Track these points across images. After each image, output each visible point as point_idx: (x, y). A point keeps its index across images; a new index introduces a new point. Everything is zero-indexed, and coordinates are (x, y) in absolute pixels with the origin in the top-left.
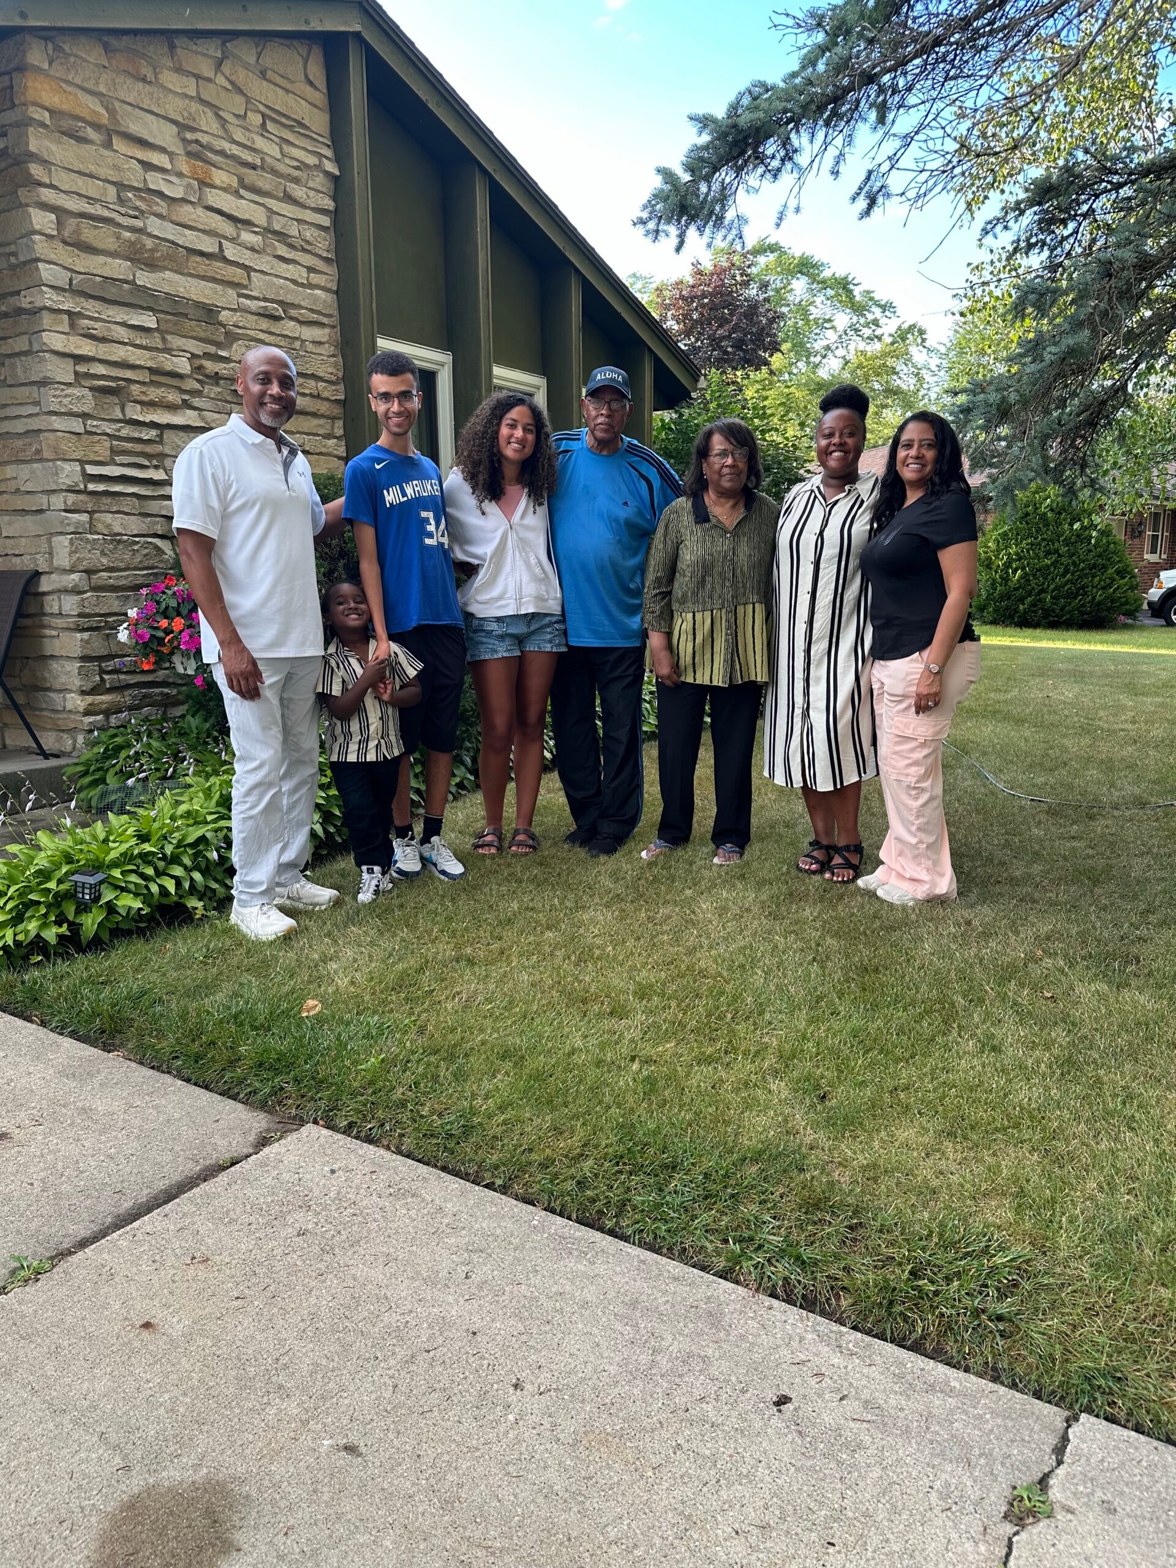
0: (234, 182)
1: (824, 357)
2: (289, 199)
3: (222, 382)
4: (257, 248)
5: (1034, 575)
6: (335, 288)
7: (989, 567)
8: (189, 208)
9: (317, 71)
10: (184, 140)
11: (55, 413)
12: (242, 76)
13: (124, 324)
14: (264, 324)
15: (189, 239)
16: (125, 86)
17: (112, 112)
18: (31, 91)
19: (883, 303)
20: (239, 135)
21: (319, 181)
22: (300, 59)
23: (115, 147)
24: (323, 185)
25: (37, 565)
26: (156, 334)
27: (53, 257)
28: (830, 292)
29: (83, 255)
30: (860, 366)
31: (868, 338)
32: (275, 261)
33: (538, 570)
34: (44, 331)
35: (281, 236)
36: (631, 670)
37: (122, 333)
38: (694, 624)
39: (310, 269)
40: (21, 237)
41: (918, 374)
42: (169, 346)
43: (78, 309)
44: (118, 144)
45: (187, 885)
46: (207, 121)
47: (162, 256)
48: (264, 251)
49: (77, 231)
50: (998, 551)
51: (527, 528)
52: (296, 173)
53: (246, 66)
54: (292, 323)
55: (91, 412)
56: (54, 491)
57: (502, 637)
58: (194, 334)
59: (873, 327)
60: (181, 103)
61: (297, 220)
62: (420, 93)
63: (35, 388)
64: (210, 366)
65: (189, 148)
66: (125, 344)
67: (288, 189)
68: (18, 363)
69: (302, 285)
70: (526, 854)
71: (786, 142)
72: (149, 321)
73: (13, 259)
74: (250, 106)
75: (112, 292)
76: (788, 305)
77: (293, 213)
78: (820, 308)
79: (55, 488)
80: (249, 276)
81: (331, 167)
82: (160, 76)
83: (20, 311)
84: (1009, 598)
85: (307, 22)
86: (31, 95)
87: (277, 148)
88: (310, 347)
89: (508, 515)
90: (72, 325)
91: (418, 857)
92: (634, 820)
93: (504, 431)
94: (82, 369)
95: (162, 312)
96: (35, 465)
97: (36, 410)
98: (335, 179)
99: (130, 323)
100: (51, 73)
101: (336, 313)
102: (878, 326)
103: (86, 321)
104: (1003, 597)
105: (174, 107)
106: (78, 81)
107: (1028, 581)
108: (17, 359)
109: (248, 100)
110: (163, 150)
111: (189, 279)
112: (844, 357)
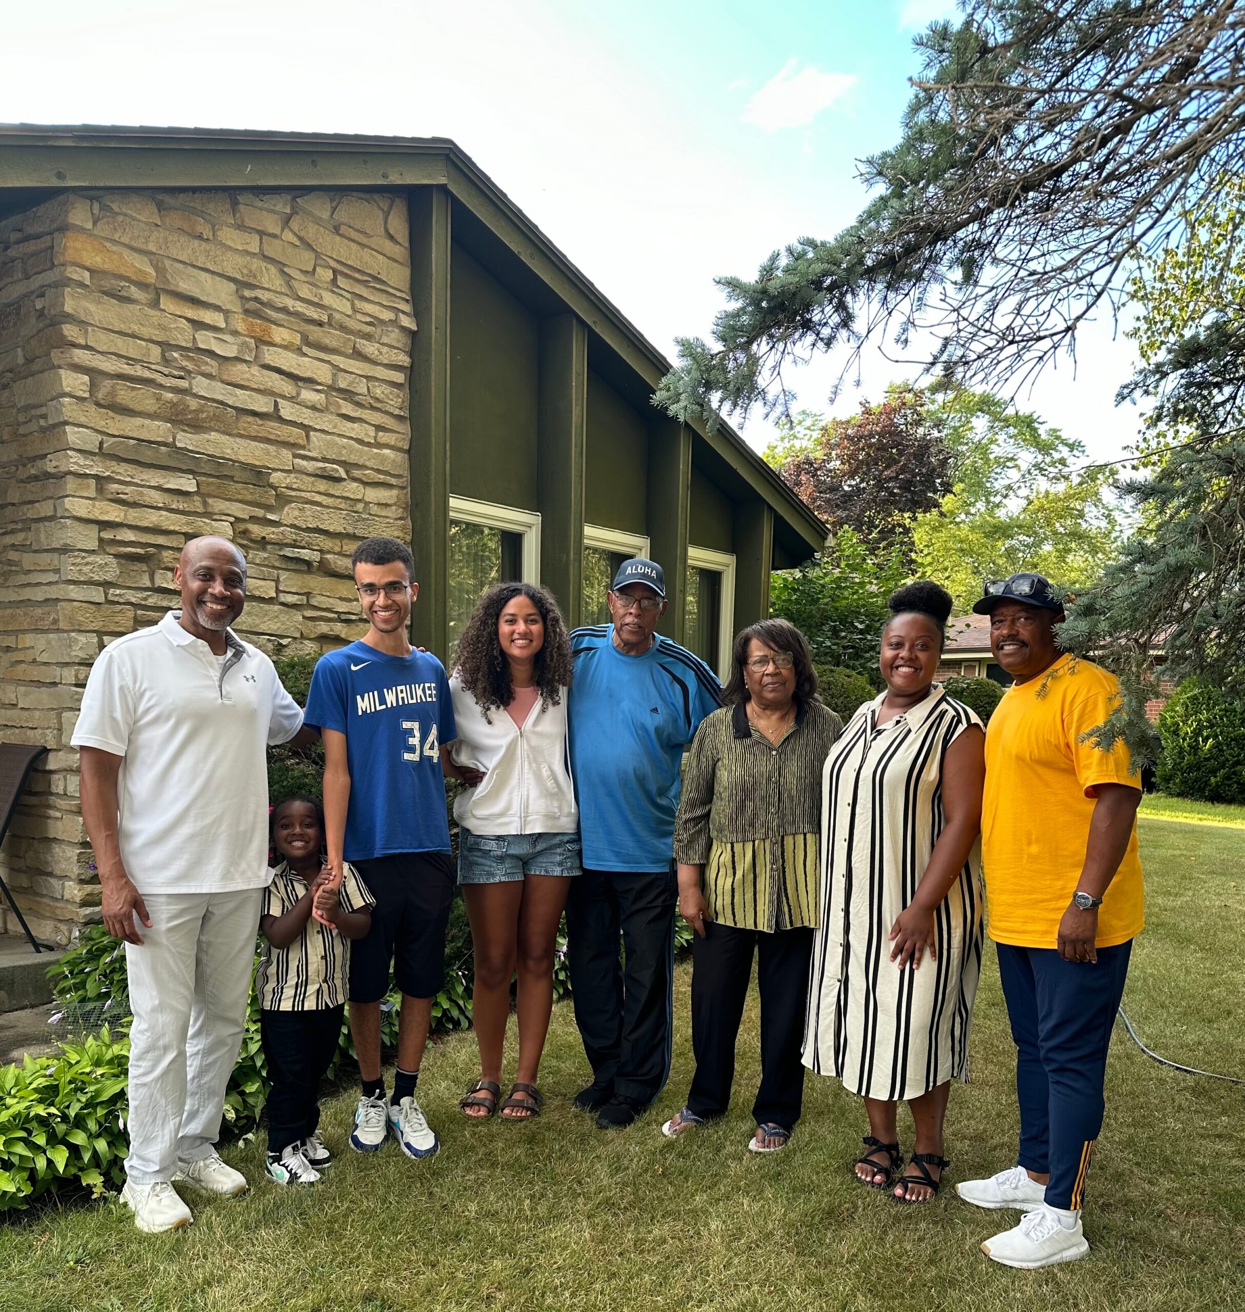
0: (297, 340)
1: (1006, 496)
2: (358, 355)
3: (269, 547)
4: (319, 406)
5: (1228, 745)
6: (406, 447)
7: (1176, 733)
8: (243, 367)
9: (398, 225)
10: (242, 298)
11: (74, 582)
12: (311, 232)
13: (159, 488)
14: (322, 486)
15: (241, 398)
16: (178, 244)
17: (160, 271)
18: (70, 251)
19: (1071, 442)
20: (305, 292)
21: (394, 336)
22: (381, 215)
23: (162, 307)
24: (399, 341)
25: (46, 741)
26: (196, 498)
27: (83, 420)
28: (1012, 430)
29: (118, 417)
30: (1041, 509)
31: (1054, 478)
32: (338, 420)
33: (550, 784)
34: (67, 496)
35: (348, 394)
36: (659, 901)
37: (157, 498)
38: (733, 856)
39: (379, 428)
40: (52, 400)
41: (1109, 515)
42: (210, 510)
43: (107, 474)
44: (166, 303)
45: (87, 1157)
46: (270, 278)
47: (208, 417)
48: (327, 409)
49: (113, 393)
50: (1187, 716)
51: (541, 735)
52: (369, 329)
53: (318, 221)
54: (355, 484)
55: (114, 580)
56: (67, 664)
57: (501, 859)
58: (240, 497)
59: (1060, 467)
60: (240, 260)
61: (366, 377)
62: (512, 246)
63: (56, 555)
64: (257, 530)
65: (247, 306)
66: (159, 509)
67: (358, 346)
68: (42, 528)
69: (369, 444)
70: (521, 1119)
71: (841, 307)
72: (188, 484)
73: (42, 422)
74: (319, 262)
75: (147, 455)
76: (967, 444)
77: (363, 370)
78: (1003, 446)
79: (68, 660)
80: (308, 436)
81: (408, 322)
82: (219, 233)
83: (48, 475)
84: (1199, 769)
85: (385, 176)
86: (70, 255)
87: (348, 304)
88: (375, 509)
89: (519, 720)
90: (100, 490)
91: (383, 1123)
92: (657, 1080)
93: (505, 628)
94: (107, 535)
95: (205, 474)
96: (51, 635)
97: (53, 577)
98: (413, 335)
99: (166, 486)
100: (96, 232)
101: (406, 473)
102: (1065, 465)
103: (116, 486)
104: (1190, 768)
105: (232, 265)
106: (125, 239)
107: (1221, 750)
108: (41, 524)
109: (318, 255)
110: (218, 308)
111: (238, 440)
112: (1027, 498)
